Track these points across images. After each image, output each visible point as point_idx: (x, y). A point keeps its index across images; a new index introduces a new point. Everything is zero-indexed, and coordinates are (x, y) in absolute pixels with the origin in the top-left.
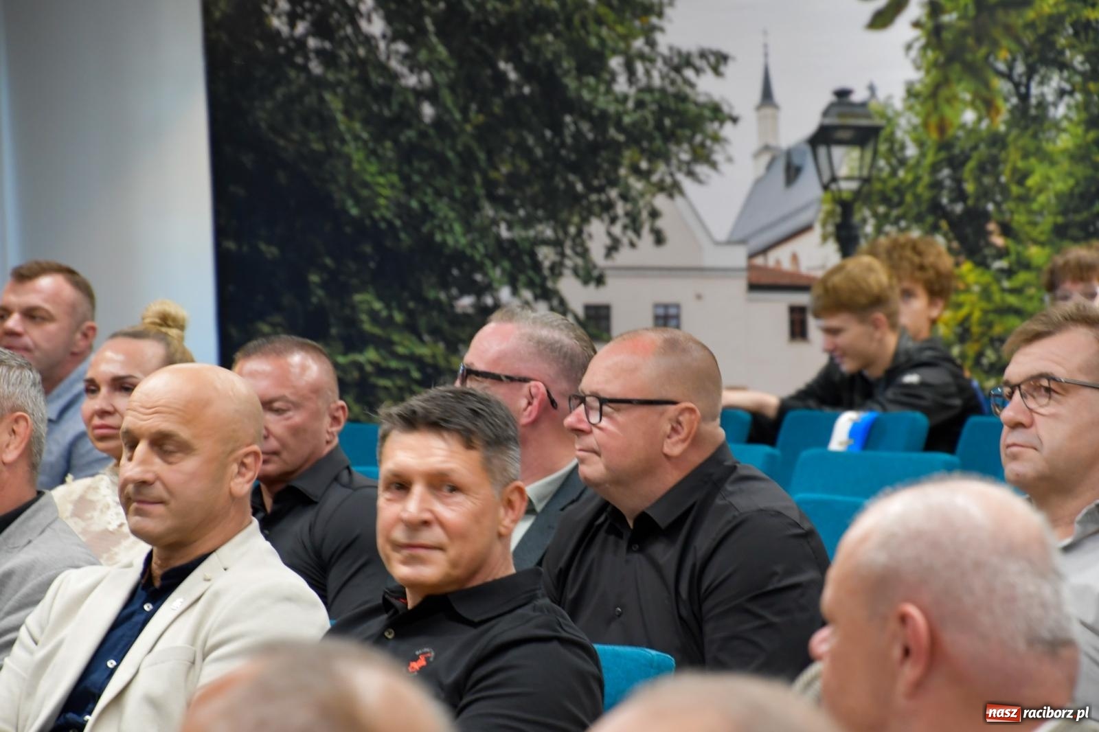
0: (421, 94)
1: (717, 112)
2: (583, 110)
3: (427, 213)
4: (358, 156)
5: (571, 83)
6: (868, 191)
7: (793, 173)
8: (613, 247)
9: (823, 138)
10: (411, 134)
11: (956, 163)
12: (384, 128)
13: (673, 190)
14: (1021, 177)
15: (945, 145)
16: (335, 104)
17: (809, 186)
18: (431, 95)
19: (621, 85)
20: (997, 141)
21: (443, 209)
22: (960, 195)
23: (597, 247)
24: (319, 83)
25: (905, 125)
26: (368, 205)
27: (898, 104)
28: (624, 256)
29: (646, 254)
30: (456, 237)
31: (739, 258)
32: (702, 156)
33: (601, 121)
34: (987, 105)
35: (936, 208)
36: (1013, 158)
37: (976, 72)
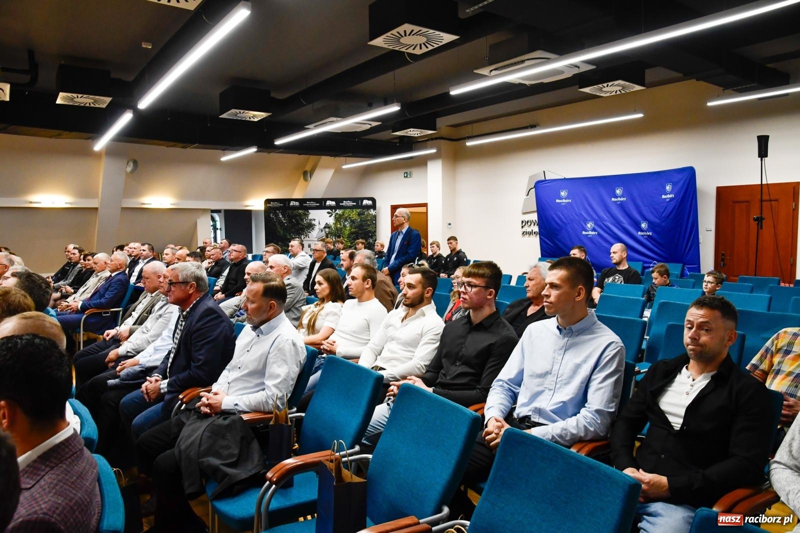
0: (285, 223)
1: (314, 225)
2: (301, 224)
3: (286, 234)
4: (279, 229)
5: (300, 222)
6: (329, 233)
7: (322, 231)
8: (304, 238)
9: (325, 228)
10: (284, 227)
11: (338, 230)
12: (281, 226)
13: (310, 232)
14: (344, 232)
15: (337, 228)
16: (277, 224)
17: (323, 232)
18: (286, 223)
19: (305, 222)
20: (342, 228)
21: (287, 234)
22: (338, 233)
23: (303, 238)
24: (276, 222)
25: (333, 226)
26: (280, 234)
27: (332, 224)
28: (305, 239)
29: (307, 238)
30: (289, 237)
31: (316, 239)
32: (313, 229)
33: (303, 225)
34: (340, 225)
35: (336, 235)
36: (343, 230)
37: (340, 222)
